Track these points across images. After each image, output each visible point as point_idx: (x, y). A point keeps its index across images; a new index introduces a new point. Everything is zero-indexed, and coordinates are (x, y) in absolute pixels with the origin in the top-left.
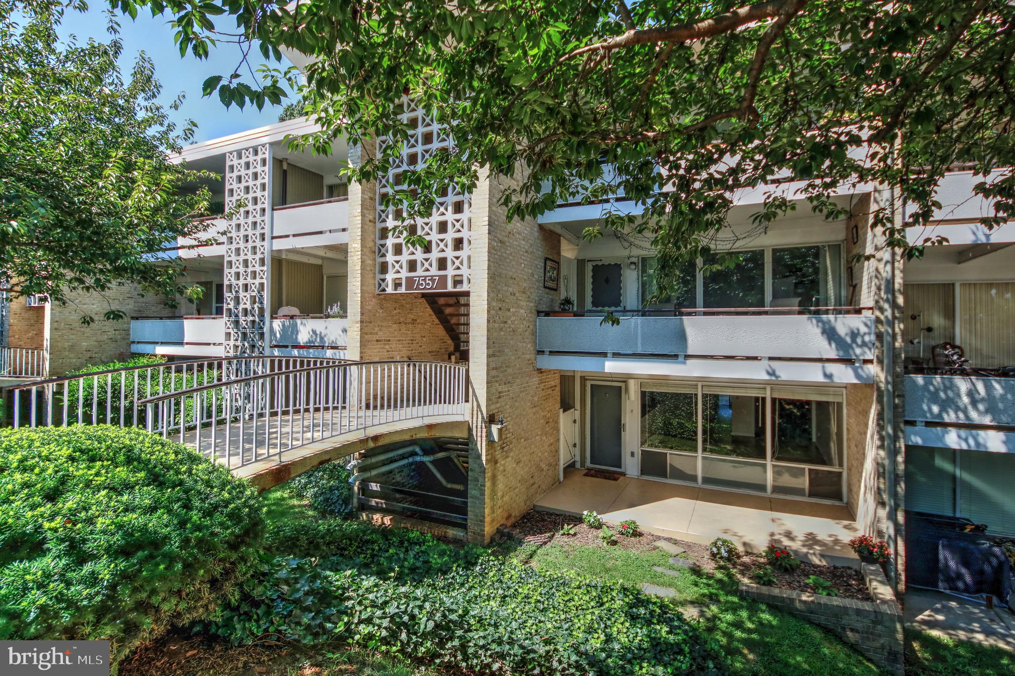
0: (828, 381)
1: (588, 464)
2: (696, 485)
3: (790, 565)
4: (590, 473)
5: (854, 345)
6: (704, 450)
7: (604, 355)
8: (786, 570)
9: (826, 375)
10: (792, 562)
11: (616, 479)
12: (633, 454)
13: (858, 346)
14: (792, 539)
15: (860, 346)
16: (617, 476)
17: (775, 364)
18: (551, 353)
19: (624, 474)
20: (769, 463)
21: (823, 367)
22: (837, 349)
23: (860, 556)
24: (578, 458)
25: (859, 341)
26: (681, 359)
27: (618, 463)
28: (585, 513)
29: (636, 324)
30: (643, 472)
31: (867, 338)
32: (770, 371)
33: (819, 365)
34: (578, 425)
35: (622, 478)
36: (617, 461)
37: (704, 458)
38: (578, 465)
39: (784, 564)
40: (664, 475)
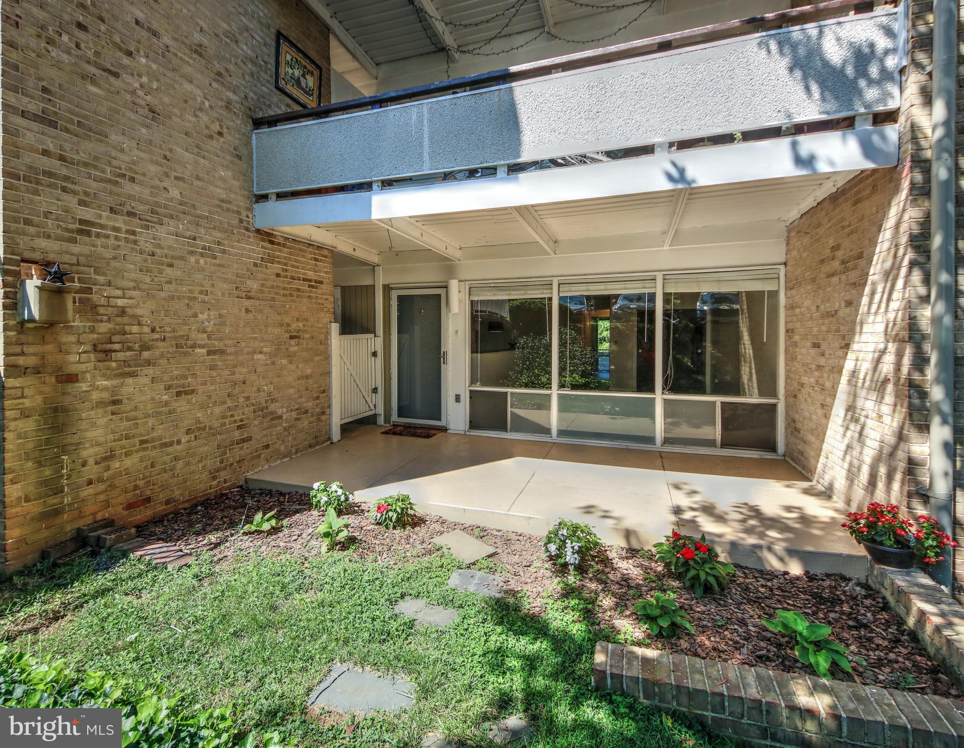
0: (804, 172)
1: (395, 418)
2: (548, 440)
3: (716, 578)
4: (395, 431)
5: (862, 83)
6: (562, 386)
7: (366, 186)
8: (707, 589)
9: (799, 161)
10: (722, 571)
11: (428, 436)
12: (458, 398)
13: (871, 82)
14: (721, 518)
15: (878, 83)
16: (433, 432)
17: (687, 158)
18: (280, 196)
19: (444, 429)
20: (659, 398)
21: (794, 145)
22: (823, 99)
23: (869, 549)
24: (380, 410)
25: (874, 71)
26: (502, 173)
27: (437, 414)
28: (316, 486)
29: (420, 116)
30: (474, 424)
31: (891, 62)
32: (674, 173)
33: (784, 143)
34: (380, 359)
35: (440, 435)
36: (435, 409)
37: (560, 397)
38: (381, 420)
39: (703, 576)
40: (503, 427)
